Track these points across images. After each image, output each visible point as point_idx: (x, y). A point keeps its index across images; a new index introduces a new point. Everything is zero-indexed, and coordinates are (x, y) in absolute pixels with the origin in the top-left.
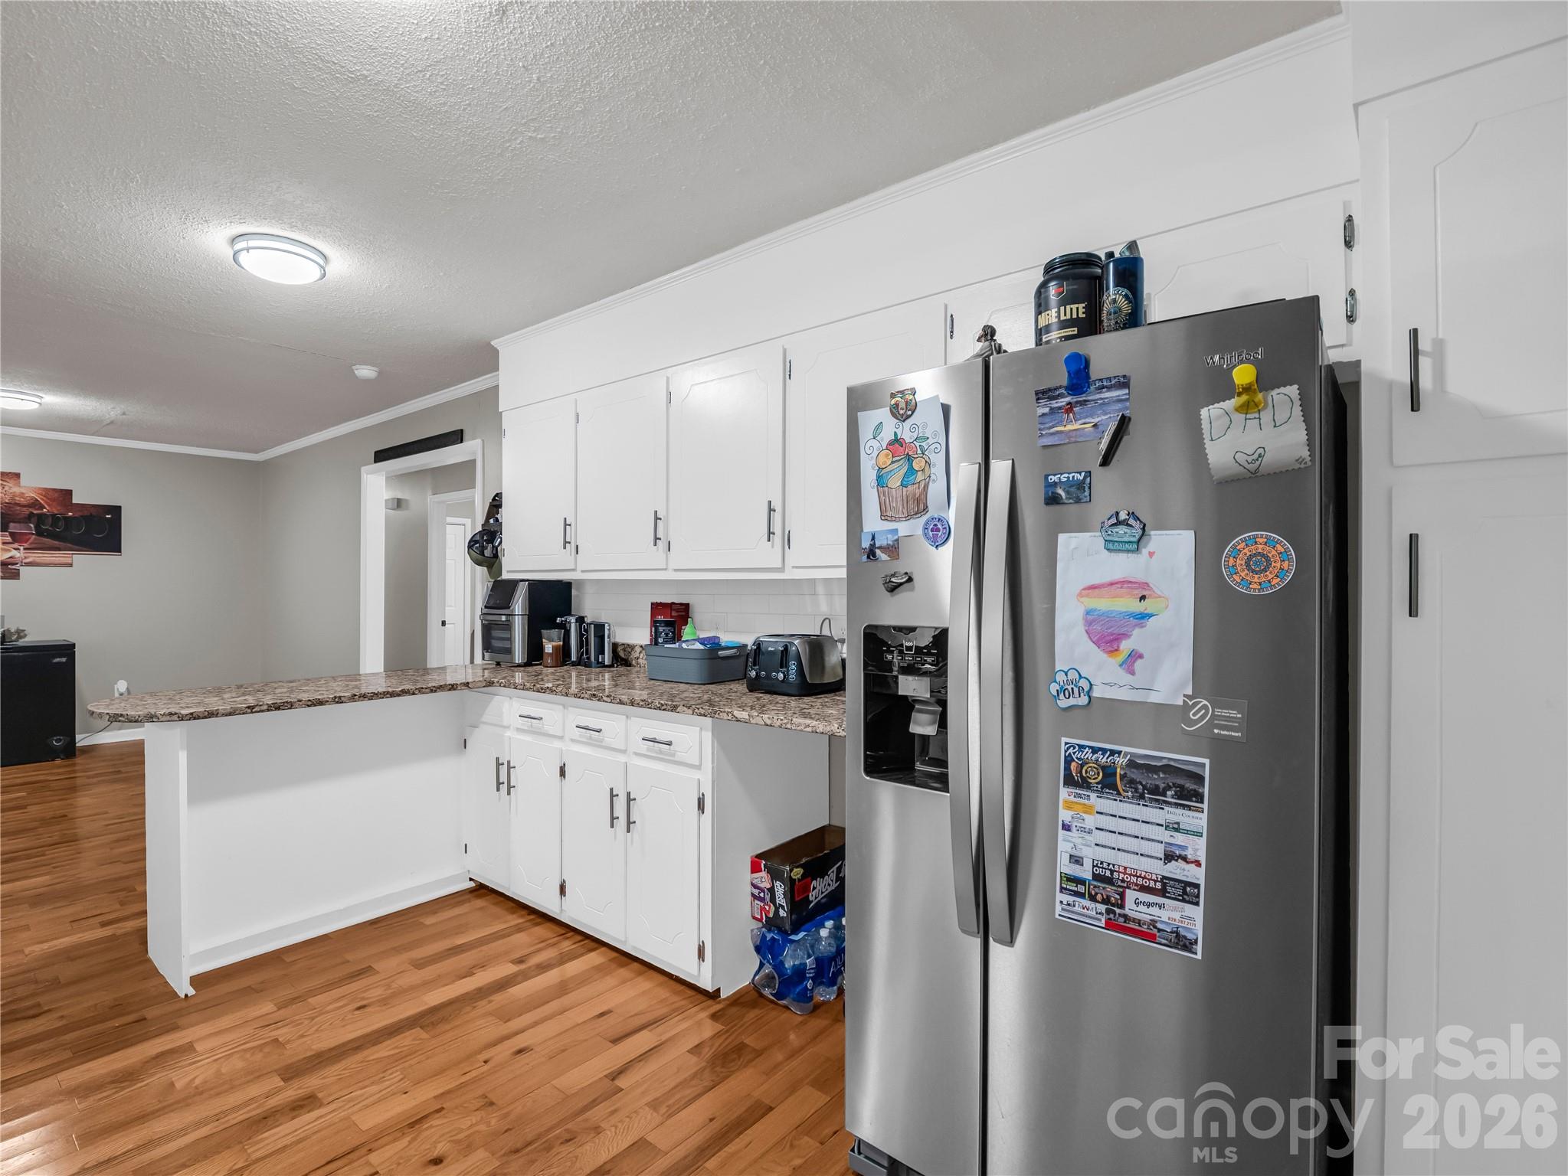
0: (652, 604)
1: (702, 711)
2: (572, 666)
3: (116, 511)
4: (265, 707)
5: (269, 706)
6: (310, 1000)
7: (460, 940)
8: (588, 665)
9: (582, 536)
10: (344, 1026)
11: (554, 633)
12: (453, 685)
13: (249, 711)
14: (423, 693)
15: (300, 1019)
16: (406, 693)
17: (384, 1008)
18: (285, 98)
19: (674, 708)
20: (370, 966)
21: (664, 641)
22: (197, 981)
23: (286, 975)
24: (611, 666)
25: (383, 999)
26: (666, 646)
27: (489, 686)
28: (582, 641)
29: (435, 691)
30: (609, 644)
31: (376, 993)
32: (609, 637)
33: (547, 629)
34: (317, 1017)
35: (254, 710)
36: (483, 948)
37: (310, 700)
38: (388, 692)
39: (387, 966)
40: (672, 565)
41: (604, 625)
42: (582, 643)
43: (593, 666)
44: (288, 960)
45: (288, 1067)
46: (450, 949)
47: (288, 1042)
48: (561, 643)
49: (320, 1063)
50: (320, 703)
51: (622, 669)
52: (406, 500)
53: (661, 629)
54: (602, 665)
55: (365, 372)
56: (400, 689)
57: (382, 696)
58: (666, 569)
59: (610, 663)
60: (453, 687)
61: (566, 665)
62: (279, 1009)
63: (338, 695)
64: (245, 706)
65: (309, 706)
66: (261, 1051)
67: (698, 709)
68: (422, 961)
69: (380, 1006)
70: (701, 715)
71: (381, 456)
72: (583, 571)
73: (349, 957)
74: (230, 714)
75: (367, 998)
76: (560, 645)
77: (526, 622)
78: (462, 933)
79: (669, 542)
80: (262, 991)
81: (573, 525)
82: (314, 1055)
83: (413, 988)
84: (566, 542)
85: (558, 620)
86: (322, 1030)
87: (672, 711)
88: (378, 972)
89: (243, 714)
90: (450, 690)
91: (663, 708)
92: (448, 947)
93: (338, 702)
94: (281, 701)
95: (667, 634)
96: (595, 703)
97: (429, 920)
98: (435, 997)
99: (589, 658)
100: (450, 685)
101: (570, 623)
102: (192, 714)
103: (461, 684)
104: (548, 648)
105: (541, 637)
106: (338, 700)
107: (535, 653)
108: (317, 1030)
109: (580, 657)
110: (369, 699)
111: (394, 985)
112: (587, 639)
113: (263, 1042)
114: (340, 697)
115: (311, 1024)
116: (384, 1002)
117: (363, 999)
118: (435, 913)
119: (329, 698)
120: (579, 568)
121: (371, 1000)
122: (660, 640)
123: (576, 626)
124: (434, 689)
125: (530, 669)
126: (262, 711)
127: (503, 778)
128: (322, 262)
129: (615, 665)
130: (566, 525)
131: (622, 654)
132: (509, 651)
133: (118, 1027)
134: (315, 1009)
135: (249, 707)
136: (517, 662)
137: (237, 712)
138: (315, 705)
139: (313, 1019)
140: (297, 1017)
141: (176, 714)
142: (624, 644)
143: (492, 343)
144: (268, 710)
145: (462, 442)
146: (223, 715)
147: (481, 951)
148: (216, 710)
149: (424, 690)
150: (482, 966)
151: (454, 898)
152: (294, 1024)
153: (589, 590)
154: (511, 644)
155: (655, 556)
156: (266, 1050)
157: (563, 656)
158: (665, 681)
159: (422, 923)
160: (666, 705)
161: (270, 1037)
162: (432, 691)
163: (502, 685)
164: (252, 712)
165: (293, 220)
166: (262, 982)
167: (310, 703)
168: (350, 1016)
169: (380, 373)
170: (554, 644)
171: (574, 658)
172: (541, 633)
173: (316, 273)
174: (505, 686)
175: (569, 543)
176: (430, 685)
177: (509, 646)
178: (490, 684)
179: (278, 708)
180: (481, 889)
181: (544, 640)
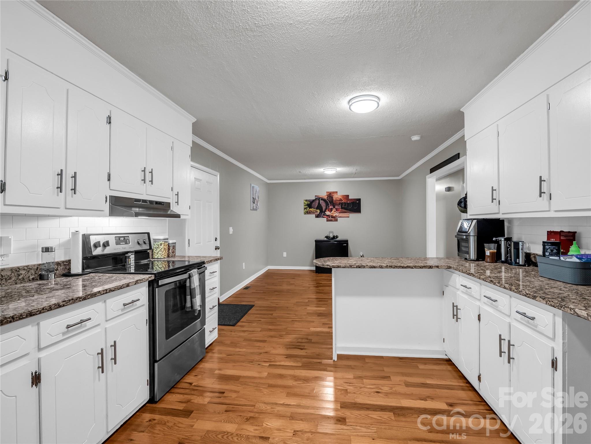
0: (548, 232)
1: (553, 304)
2: (502, 263)
3: (359, 200)
4: (355, 267)
5: (357, 266)
6: (364, 380)
7: (429, 381)
8: (511, 264)
9: (503, 195)
10: (368, 397)
11: (492, 245)
12: (431, 266)
13: (350, 267)
14: (417, 268)
15: (357, 386)
16: (409, 267)
17: (385, 397)
18: (331, 42)
19: (534, 298)
20: (390, 377)
21: (549, 254)
22: (340, 357)
23: (363, 367)
24: (524, 265)
25: (387, 393)
26: (550, 258)
27: (449, 268)
28: (508, 251)
29: (422, 268)
30: (522, 253)
31: (386, 389)
32: (522, 250)
33: (487, 243)
34: (363, 388)
35: (352, 267)
36: (437, 390)
37: (370, 266)
38: (401, 266)
39: (396, 379)
40: (553, 208)
41: (519, 243)
42: (507, 252)
43: (513, 264)
44: (367, 361)
45: (344, 403)
46: (422, 384)
47: (350, 393)
48: (496, 251)
49: (354, 407)
50: (374, 267)
51: (531, 268)
52: (453, 187)
53: (547, 247)
54: (518, 264)
55: (415, 138)
56: (406, 265)
57: (398, 267)
58: (549, 211)
59: (523, 264)
60: (431, 267)
61: (498, 262)
62: (354, 378)
63: (381, 265)
64: (349, 265)
65: (370, 268)
66: (341, 391)
67: (550, 301)
68: (409, 384)
69: (384, 395)
70: (551, 305)
71: (432, 170)
72: (503, 214)
73: (386, 369)
74: (344, 268)
75: (382, 390)
76: (494, 252)
77: (476, 239)
78: (432, 378)
79: (551, 194)
80: (353, 369)
81: (497, 190)
82: (354, 403)
83: (400, 394)
84: (493, 199)
85: (494, 239)
86: (361, 394)
87: (533, 299)
88: (391, 380)
89: (348, 268)
90: (429, 268)
91: (528, 296)
92: (423, 382)
93: (381, 268)
94: (361, 265)
95: (552, 251)
96: (492, 285)
97: (421, 367)
98: (406, 403)
99: (511, 260)
100: (429, 266)
101: (501, 240)
102: (333, 266)
103: (435, 266)
104: (488, 253)
105: (483, 248)
106: (381, 267)
107: (481, 256)
108: (360, 393)
109: (506, 258)
110: (393, 268)
111: (394, 389)
112: (510, 249)
113: (343, 388)
114: (382, 266)
115: (360, 390)
116: (387, 394)
117: (380, 389)
118: (425, 364)
119: (378, 266)
120: (501, 212)
121: (382, 391)
122: (547, 254)
123: (504, 243)
124: (422, 267)
125: (477, 262)
126: (354, 268)
127: (455, 314)
128: (376, 100)
129: (527, 265)
130: (493, 190)
131: (533, 259)
132: (468, 253)
133: (315, 362)
134: (364, 384)
135: (350, 266)
136: (472, 258)
137: (346, 267)
138: (372, 268)
139: (361, 388)
140: (356, 385)
141: (329, 265)
142: (534, 254)
143: (461, 110)
144: (356, 268)
145: (459, 158)
146: (342, 268)
147: (436, 391)
148: (340, 266)
149: (417, 267)
150: (432, 398)
151: (437, 361)
152: (355, 387)
153: (516, 224)
154: (469, 249)
155: (543, 203)
156: (342, 392)
157: (496, 257)
158: (550, 279)
159: (418, 367)
160: (530, 294)
161: (346, 388)
162: (420, 268)
163: (455, 269)
164: (351, 268)
165: (361, 88)
166: (355, 366)
167: (371, 267)
168: (372, 394)
169: (421, 137)
170: (491, 251)
171: (503, 259)
172: (484, 246)
173: (376, 105)
174: (455, 270)
175: (495, 199)
176: (420, 265)
177: (467, 250)
178: (450, 267)
179: (360, 267)
180: (449, 361)
181: (485, 249)
